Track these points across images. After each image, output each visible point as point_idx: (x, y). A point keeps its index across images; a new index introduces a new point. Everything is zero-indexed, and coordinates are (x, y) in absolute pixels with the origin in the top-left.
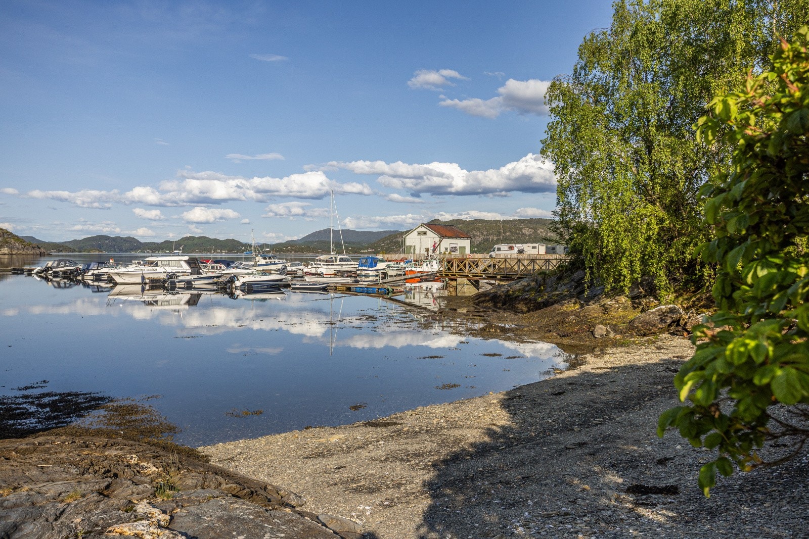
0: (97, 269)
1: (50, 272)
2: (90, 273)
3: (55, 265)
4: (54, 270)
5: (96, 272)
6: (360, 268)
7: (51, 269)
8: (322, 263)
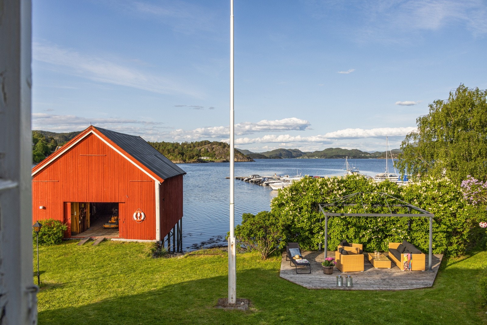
0: (268, 181)
1: (250, 181)
2: (264, 183)
3: (252, 177)
4: (251, 180)
5: (267, 182)
6: (399, 181)
7: (250, 179)
8: (378, 178)
